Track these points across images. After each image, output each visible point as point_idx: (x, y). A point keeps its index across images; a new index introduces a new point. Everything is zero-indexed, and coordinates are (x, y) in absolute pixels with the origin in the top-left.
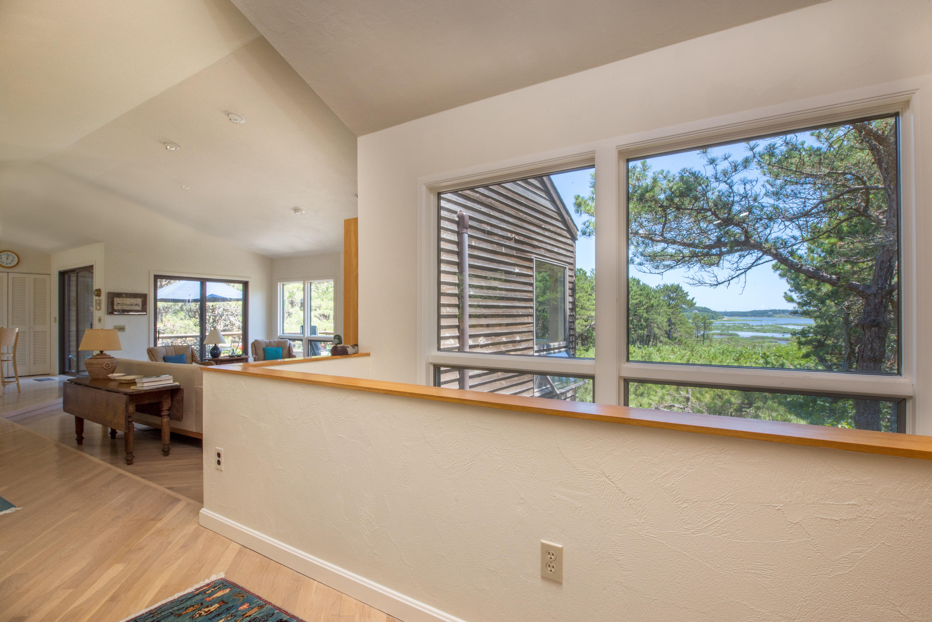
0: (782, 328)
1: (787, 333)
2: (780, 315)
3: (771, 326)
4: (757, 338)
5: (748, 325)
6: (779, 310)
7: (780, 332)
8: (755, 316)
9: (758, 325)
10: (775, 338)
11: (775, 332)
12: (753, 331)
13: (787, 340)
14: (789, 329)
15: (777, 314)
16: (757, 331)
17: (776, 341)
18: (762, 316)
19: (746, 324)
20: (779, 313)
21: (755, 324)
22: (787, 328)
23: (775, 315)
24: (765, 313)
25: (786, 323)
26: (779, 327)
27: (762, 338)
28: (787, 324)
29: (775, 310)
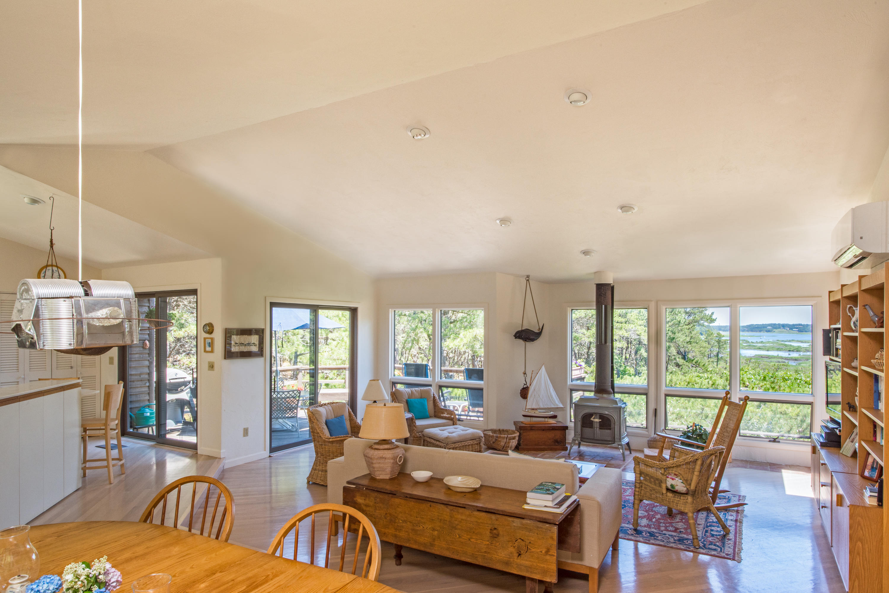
0: (786, 345)
1: (793, 351)
2: (780, 330)
3: (773, 343)
4: (762, 357)
5: (747, 342)
6: (779, 324)
7: (785, 350)
8: (752, 331)
9: (758, 341)
10: (782, 358)
11: (778, 349)
12: (755, 349)
13: (796, 360)
14: (793, 346)
15: (776, 328)
16: (760, 349)
17: (784, 360)
18: (760, 331)
19: (744, 340)
20: (779, 328)
21: (754, 341)
22: (791, 345)
23: (775, 330)
24: (764, 327)
25: (789, 339)
26: (782, 344)
27: (768, 357)
28: (790, 341)
29: (775, 324)
